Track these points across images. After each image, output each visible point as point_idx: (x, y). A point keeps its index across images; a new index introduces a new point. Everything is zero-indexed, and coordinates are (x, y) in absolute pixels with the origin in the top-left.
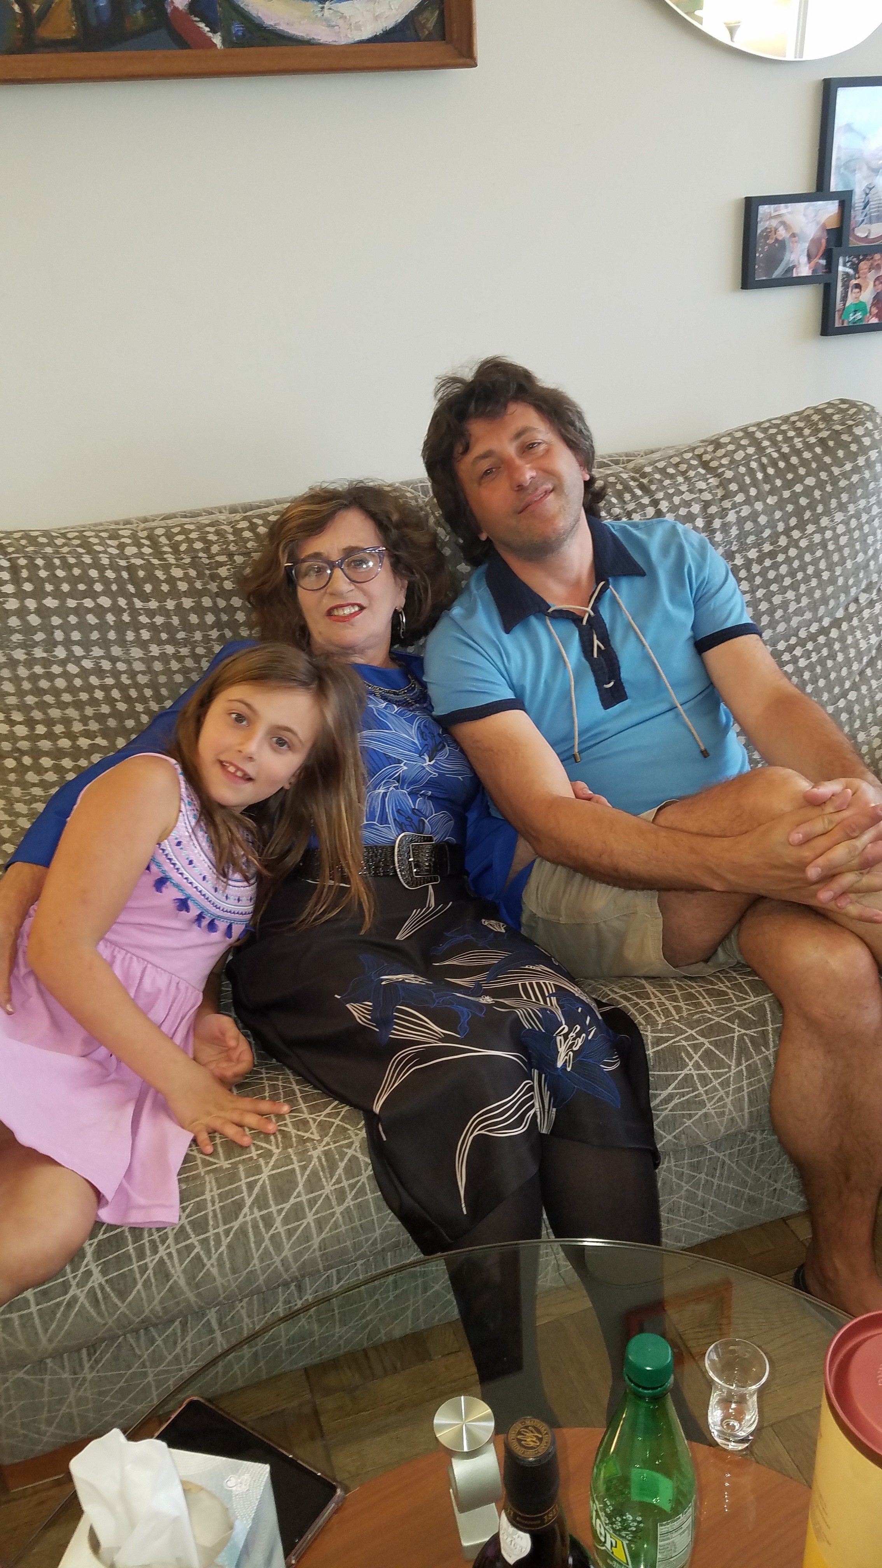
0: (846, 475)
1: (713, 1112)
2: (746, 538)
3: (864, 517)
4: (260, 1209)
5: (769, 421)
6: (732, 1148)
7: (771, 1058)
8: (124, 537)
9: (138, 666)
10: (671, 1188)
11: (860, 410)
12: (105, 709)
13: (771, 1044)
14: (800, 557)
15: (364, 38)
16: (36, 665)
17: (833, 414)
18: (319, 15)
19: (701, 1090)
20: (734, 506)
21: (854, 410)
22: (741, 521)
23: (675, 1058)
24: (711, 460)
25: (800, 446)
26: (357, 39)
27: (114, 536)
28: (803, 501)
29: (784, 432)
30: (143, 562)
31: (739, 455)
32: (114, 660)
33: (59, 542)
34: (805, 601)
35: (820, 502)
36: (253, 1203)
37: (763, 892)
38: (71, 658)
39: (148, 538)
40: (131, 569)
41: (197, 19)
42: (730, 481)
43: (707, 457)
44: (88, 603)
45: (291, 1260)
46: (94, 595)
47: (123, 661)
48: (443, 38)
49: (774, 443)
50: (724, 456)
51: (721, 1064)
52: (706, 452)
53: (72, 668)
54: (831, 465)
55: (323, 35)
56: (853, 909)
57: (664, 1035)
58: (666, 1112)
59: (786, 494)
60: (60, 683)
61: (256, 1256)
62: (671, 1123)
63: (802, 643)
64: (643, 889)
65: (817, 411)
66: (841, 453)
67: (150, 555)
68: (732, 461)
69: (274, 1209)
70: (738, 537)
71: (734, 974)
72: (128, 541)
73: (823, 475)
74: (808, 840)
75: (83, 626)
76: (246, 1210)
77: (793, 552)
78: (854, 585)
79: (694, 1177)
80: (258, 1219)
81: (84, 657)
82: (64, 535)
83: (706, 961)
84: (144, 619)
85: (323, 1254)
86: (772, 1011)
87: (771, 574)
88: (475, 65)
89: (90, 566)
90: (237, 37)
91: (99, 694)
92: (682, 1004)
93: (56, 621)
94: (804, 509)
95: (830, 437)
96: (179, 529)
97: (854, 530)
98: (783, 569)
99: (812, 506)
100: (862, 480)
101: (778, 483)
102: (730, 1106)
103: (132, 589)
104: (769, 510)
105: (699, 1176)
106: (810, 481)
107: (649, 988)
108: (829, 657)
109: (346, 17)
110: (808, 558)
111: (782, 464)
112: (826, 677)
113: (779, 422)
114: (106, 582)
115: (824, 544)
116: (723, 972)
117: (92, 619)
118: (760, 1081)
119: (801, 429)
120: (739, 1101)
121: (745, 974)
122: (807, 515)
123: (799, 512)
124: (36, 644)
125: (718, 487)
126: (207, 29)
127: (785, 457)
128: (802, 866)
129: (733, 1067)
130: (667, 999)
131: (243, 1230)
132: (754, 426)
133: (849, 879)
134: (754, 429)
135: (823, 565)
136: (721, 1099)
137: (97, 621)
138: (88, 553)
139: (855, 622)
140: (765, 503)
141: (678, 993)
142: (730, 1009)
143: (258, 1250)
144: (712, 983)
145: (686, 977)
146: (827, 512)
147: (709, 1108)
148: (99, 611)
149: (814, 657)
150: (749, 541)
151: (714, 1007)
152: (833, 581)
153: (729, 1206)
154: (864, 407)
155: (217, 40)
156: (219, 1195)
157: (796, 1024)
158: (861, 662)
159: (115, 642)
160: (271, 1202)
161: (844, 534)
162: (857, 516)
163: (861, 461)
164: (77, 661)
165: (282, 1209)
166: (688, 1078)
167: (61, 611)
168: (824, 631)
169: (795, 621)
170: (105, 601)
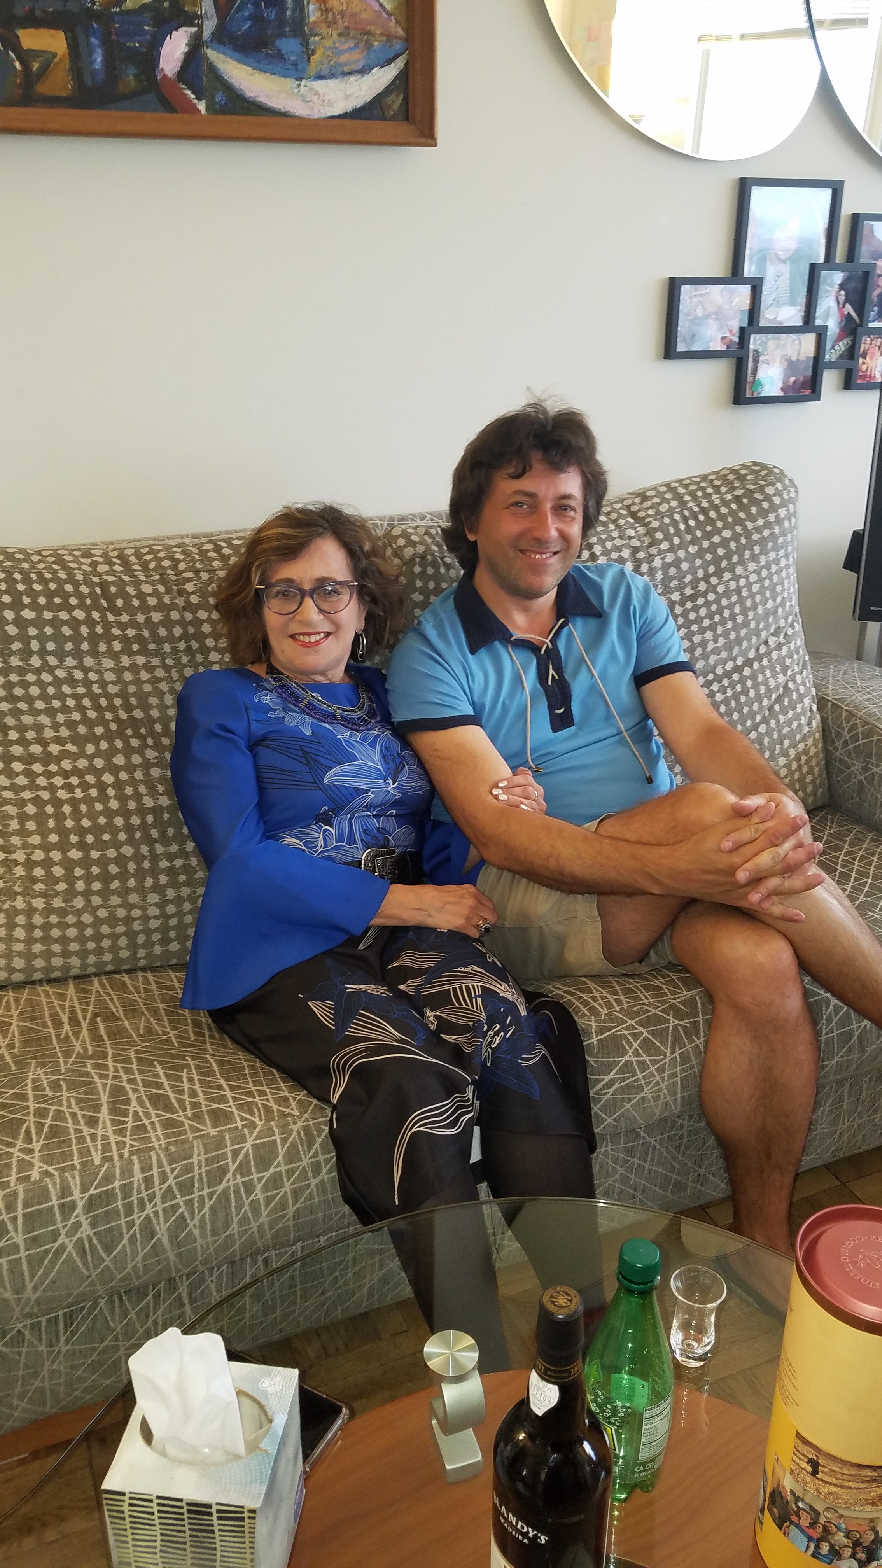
0: (758, 530)
1: (649, 1096)
2: (670, 582)
3: (774, 568)
4: (242, 1176)
5: (689, 478)
6: (662, 1134)
7: (701, 1047)
8: (96, 556)
9: (110, 676)
10: (607, 1171)
11: (771, 472)
12: (76, 716)
13: (702, 1034)
14: (717, 601)
15: (336, 113)
16: (12, 672)
17: (747, 475)
18: (296, 91)
19: (640, 1075)
20: (660, 552)
21: (766, 472)
22: (666, 567)
23: (615, 1045)
24: (639, 511)
25: (717, 501)
26: (329, 114)
27: (87, 554)
28: (721, 551)
29: (703, 489)
30: (114, 579)
31: (664, 508)
32: (86, 670)
33: (35, 558)
34: (721, 641)
35: (735, 552)
36: (236, 1170)
37: (696, 895)
38: (46, 667)
39: (118, 557)
40: (104, 585)
41: (184, 87)
42: (656, 530)
43: (635, 508)
44: (64, 616)
45: (266, 1227)
46: (70, 609)
47: (96, 672)
48: (407, 119)
49: (695, 498)
50: (650, 508)
51: (658, 1052)
52: (634, 504)
53: (46, 677)
54: (745, 520)
55: (299, 109)
56: (777, 909)
57: (607, 1025)
58: (608, 1096)
59: (706, 544)
60: (35, 691)
61: (235, 1220)
62: (611, 1106)
63: (718, 679)
64: (582, 894)
65: (733, 471)
66: (754, 510)
67: (121, 572)
68: (658, 513)
69: (255, 1176)
70: (663, 580)
71: (667, 972)
72: (101, 560)
73: (738, 529)
74: (737, 848)
75: (58, 637)
76: (229, 1175)
77: (711, 597)
78: (765, 628)
79: (628, 1161)
80: (240, 1185)
81: (57, 667)
82: (39, 553)
83: (641, 962)
84: (116, 631)
85: (296, 1224)
86: (702, 1004)
87: (692, 616)
88: (436, 145)
89: (66, 582)
90: (221, 106)
91: (71, 703)
92: (622, 997)
93: (32, 631)
94: (721, 558)
95: (744, 495)
96: (148, 549)
97: (765, 579)
98: (703, 612)
99: (728, 556)
100: (772, 534)
101: (699, 534)
102: (665, 1091)
103: (104, 603)
104: (690, 558)
105: (632, 1160)
106: (727, 534)
107: (591, 984)
108: (742, 693)
109: (319, 95)
110: (724, 602)
111: (702, 518)
112: (740, 711)
113: (698, 479)
114: (80, 596)
115: (738, 591)
116: (656, 971)
117: (66, 631)
118: (692, 1067)
119: (718, 487)
120: (672, 1088)
121: (677, 972)
122: (724, 564)
123: (717, 561)
124: (12, 653)
125: (645, 535)
126: (193, 96)
127: (704, 511)
128: (732, 871)
129: (668, 1055)
130: (609, 993)
131: (225, 1193)
132: (676, 482)
133: (774, 882)
134: (676, 485)
135: (737, 609)
136: (657, 1084)
137: (72, 633)
138: (62, 569)
139: (765, 662)
140: (687, 552)
141: (618, 988)
142: (665, 1002)
143: (237, 1215)
144: (648, 980)
145: (624, 975)
146: (742, 562)
147: (647, 1092)
148: (74, 624)
149: (729, 693)
150: (672, 585)
151: (651, 1000)
152: (746, 624)
153: (658, 1190)
154: (775, 470)
155: (202, 106)
156: (206, 1159)
157: (725, 1013)
158: (770, 698)
159: (88, 653)
160: (253, 1170)
161: (756, 582)
162: (768, 567)
163: (772, 518)
164: (51, 670)
165: (263, 1177)
166: (628, 1064)
167: (38, 622)
168: (738, 669)
169: (712, 659)
170: (80, 615)
